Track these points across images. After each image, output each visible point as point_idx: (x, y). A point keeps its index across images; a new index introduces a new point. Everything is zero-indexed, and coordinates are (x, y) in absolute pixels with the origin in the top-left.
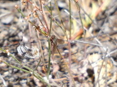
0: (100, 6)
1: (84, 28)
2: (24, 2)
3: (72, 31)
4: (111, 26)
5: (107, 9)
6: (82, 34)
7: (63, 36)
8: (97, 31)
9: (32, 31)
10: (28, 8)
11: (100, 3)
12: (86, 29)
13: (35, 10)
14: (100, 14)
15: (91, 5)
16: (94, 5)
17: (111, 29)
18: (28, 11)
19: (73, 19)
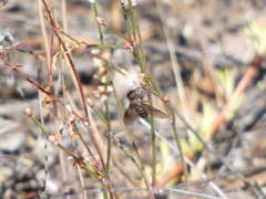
0: (220, 110)
1: (186, 160)
2: (48, 103)
3: (158, 168)
4: (248, 154)
5: (238, 116)
6: (181, 174)
7: (139, 179)
8: (216, 166)
9: (67, 168)
10: (56, 114)
11: (220, 103)
12: (190, 163)
13: (72, 119)
14: (222, 128)
15: (200, 109)
16: (207, 108)
17: (248, 161)
18: (57, 122)
19: (159, 139)
